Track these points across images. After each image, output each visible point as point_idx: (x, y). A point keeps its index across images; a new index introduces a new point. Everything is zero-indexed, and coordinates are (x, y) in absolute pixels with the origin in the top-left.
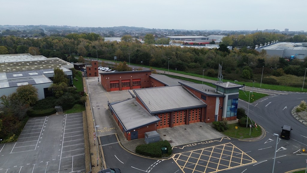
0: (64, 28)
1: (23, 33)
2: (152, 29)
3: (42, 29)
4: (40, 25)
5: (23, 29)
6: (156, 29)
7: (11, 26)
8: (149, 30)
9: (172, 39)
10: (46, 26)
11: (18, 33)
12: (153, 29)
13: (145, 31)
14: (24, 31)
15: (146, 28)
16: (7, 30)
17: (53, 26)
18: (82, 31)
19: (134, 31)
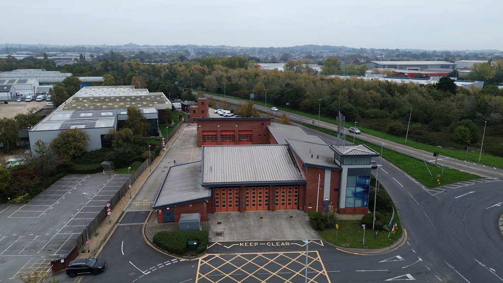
1: (161, 57)
2: (358, 49)
3: (187, 52)
5: (164, 51)
6: (365, 49)
7: (151, 46)
8: (354, 50)
9: (382, 66)
10: (196, 46)
12: (361, 48)
13: (346, 52)
14: (163, 54)
15: (349, 47)
16: (141, 52)
17: (206, 46)
19: (326, 53)
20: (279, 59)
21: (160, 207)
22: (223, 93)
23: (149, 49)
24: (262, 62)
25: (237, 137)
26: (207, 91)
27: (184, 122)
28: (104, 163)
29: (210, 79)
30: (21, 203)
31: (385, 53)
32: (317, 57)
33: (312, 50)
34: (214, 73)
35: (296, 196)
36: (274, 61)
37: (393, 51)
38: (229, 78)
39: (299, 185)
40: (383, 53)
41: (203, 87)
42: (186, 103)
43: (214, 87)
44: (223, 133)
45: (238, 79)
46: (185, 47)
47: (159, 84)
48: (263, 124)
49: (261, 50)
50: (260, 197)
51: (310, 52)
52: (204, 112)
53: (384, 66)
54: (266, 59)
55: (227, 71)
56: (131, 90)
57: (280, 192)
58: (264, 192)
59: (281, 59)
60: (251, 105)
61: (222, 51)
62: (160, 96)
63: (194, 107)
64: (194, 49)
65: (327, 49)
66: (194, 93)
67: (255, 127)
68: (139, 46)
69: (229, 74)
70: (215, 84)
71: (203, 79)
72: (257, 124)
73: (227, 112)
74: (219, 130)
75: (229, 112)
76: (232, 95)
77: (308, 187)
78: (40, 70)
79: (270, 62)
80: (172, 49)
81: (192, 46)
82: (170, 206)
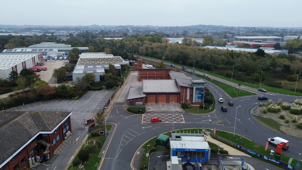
0: (146, 28)
1: (113, 33)
3: (127, 30)
4: (127, 25)
5: (114, 29)
7: (106, 26)
8: (227, 28)
10: (132, 26)
11: (109, 33)
12: (232, 27)
13: (222, 29)
15: (224, 26)
16: (102, 31)
17: (138, 26)
18: (161, 30)
19: (210, 30)
20: (180, 34)
21: (128, 100)
22: (149, 56)
23: (106, 28)
24: (170, 37)
25: (155, 77)
26: (141, 55)
27: (132, 70)
28: (103, 86)
29: (142, 48)
30: (77, 99)
31: (246, 30)
32: (204, 33)
33: (202, 28)
34: (144, 45)
35: (177, 98)
36: (178, 36)
37: (251, 29)
38: (152, 48)
39: (178, 94)
40: (245, 30)
41: (139, 52)
42: (131, 61)
43: (144, 53)
44: (149, 76)
45: (156, 49)
46: (126, 26)
47: (118, 52)
48: (167, 72)
49: (171, 28)
50: (164, 98)
51: (200, 30)
52: (141, 66)
53: (241, 40)
54: (173, 34)
55: (151, 44)
56: (104, 55)
57: (171, 96)
58: (165, 96)
59: (182, 35)
60: (162, 63)
61: (148, 29)
62: (119, 58)
63: (136, 63)
64: (132, 28)
65: (211, 28)
66: (135, 56)
67: (164, 73)
68: (99, 26)
69: (152, 46)
70: (145, 51)
71: (138, 48)
72: (164, 72)
73: (151, 66)
74: (148, 74)
75: (152, 66)
76: (153, 57)
77: (181, 94)
78: (54, 43)
79: (175, 37)
80: (119, 28)
81: (130, 26)
82: (132, 99)
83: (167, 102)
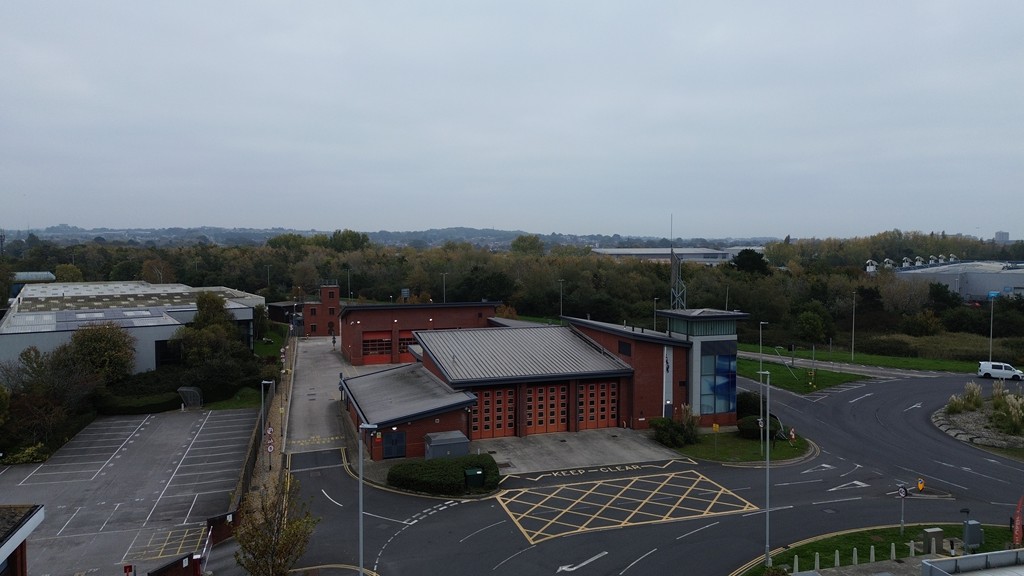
30: (33, 461)
57: (586, 394)
77: (638, 381)
82: (401, 422)
83: (572, 425)
